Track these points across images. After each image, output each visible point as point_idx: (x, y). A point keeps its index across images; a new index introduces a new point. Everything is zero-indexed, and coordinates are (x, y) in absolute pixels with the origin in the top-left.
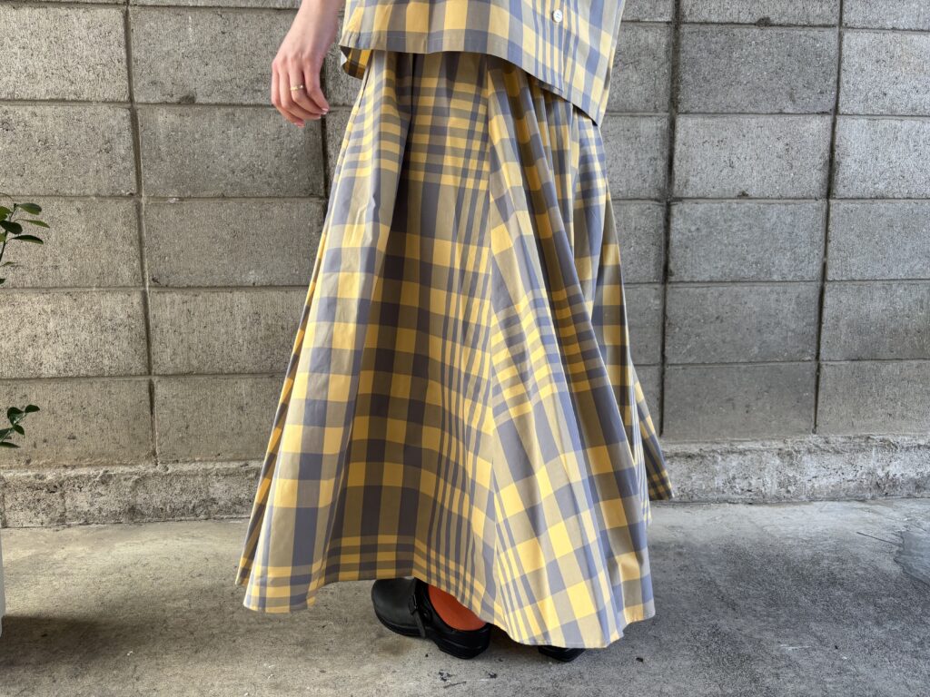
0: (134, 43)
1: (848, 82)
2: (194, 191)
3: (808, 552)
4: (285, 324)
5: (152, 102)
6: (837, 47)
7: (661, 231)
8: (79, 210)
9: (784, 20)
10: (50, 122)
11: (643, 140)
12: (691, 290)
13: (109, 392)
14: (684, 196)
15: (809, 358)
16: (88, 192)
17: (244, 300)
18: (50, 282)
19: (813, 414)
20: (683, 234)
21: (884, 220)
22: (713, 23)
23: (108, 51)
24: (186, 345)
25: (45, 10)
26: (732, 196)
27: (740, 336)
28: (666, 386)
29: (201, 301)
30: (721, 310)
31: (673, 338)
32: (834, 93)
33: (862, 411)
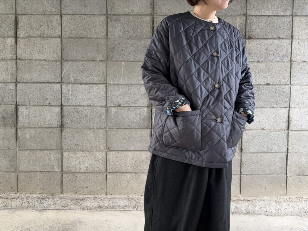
0: (108, 92)
1: (293, 99)
2: (120, 127)
4: (140, 160)
5: (111, 106)
6: (289, 90)
8: (92, 132)
9: (273, 84)
10: (87, 111)
12: (249, 154)
13: (96, 176)
15: (284, 174)
16: (95, 127)
17: (130, 154)
18: (84, 149)
19: (285, 190)
20: (246, 139)
21: (305, 136)
23: (101, 94)
24: (115, 165)
25: (87, 85)
26: (260, 129)
27: (263, 167)
28: (242, 180)
29: (120, 154)
30: (257, 160)
31: (243, 167)
32: (289, 102)
33: (300, 190)
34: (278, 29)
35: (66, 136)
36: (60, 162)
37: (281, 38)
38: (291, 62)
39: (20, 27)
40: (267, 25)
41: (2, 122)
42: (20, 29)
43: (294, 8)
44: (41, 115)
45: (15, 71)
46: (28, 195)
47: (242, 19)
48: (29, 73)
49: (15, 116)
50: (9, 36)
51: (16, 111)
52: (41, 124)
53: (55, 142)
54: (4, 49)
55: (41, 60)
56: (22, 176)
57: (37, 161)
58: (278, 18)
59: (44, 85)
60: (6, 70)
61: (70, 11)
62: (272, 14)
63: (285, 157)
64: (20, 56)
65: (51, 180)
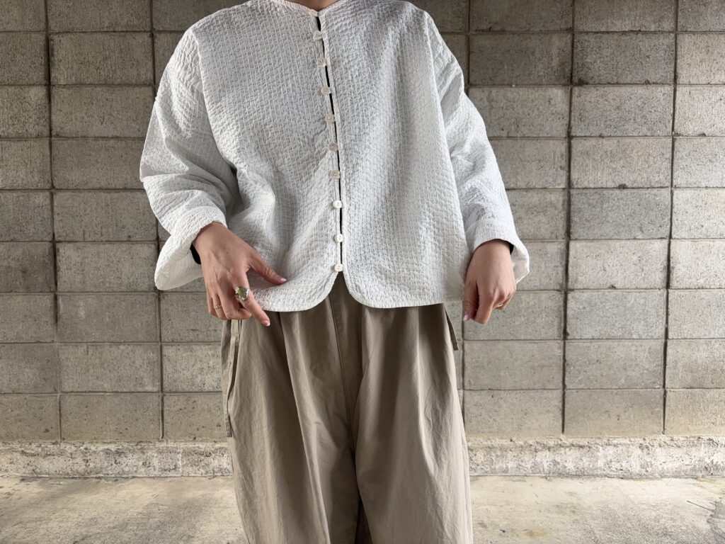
1: (677, 220)
3: (654, 514)
6: (670, 199)
7: (562, 309)
9: (634, 186)
11: (549, 256)
12: (581, 344)
14: (575, 288)
15: (658, 386)
19: (662, 422)
20: (575, 311)
21: (705, 301)
22: (591, 188)
26: (606, 287)
27: (612, 372)
28: (566, 402)
30: (600, 356)
31: (569, 373)
32: (669, 226)
33: (694, 420)
34: (644, 63)
35: (170, 310)
36: (156, 370)
37: (651, 82)
38: (673, 136)
39: (56, 63)
40: (621, 54)
41: (22, 280)
42: (57, 66)
43: (680, 14)
44: (111, 264)
45: (49, 163)
46: (85, 446)
47: (564, 39)
48: (82, 168)
49: (52, 268)
50: (32, 83)
51: (53, 254)
52: (111, 285)
53: (144, 325)
54: (22, 113)
55: (107, 138)
56: (70, 403)
57: (104, 369)
58: (644, 36)
59: (116, 195)
60: (26, 161)
61: (172, 23)
62: (631, 29)
63: (661, 349)
64: (59, 129)
65: (138, 412)
